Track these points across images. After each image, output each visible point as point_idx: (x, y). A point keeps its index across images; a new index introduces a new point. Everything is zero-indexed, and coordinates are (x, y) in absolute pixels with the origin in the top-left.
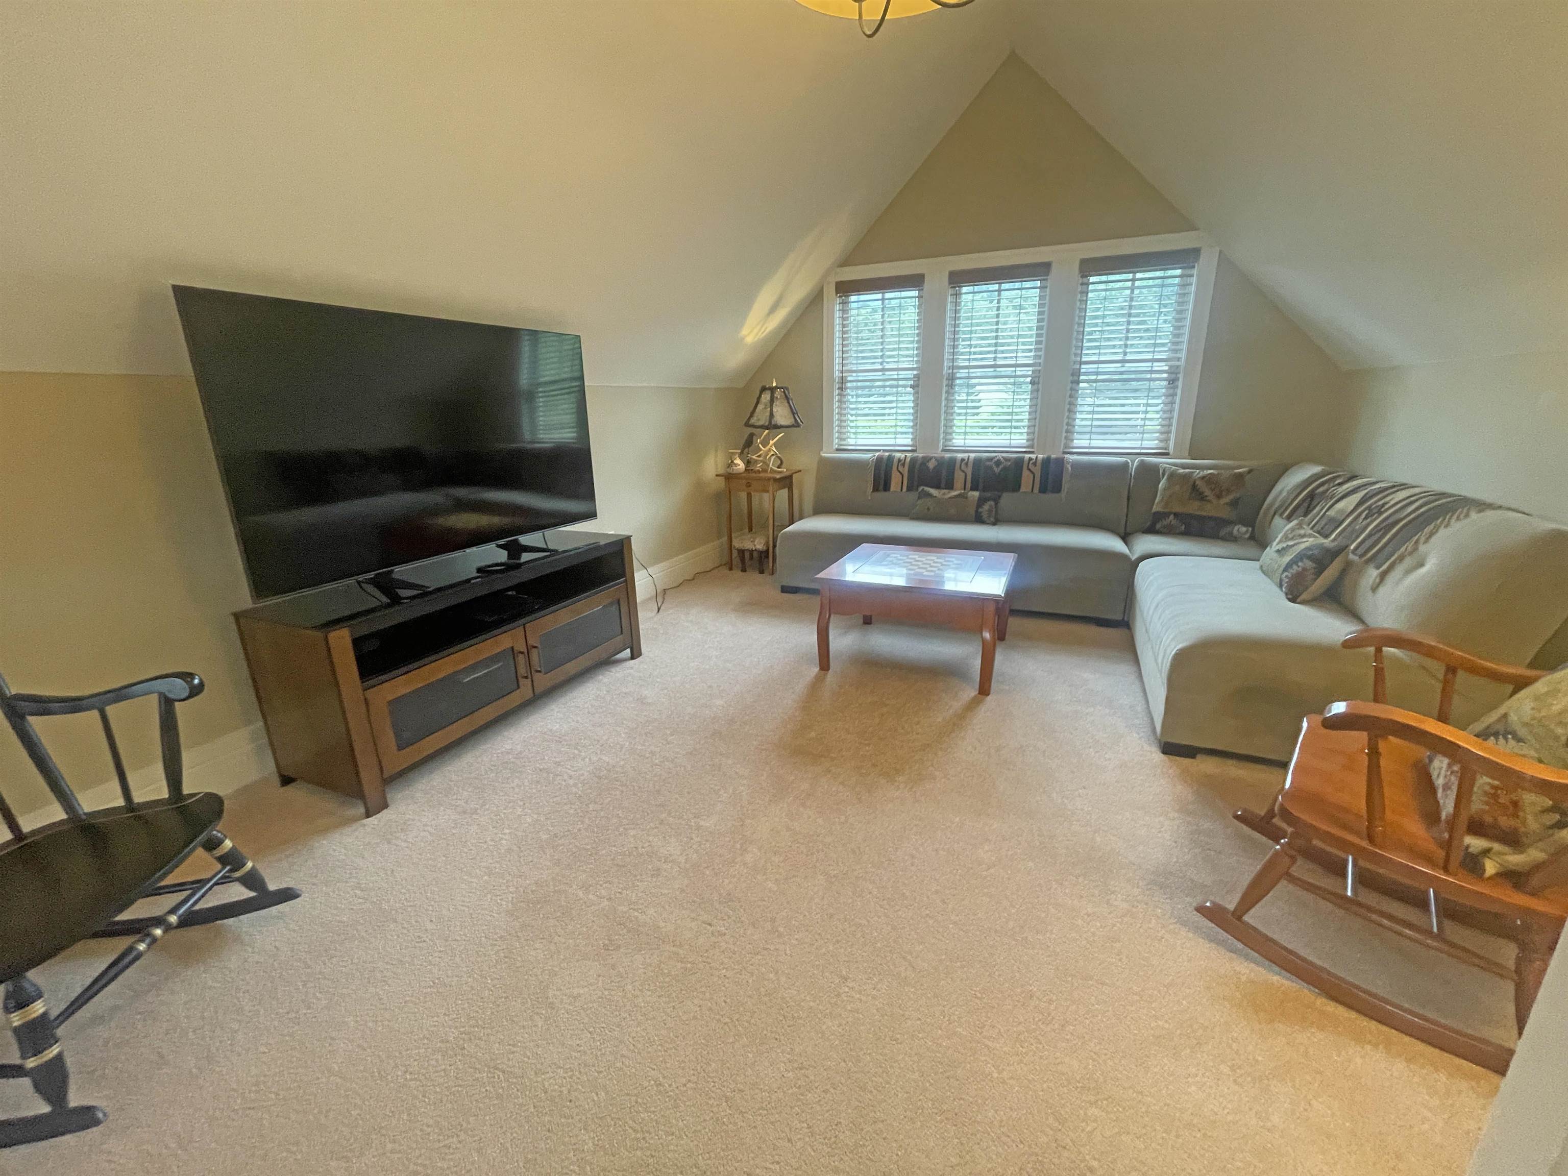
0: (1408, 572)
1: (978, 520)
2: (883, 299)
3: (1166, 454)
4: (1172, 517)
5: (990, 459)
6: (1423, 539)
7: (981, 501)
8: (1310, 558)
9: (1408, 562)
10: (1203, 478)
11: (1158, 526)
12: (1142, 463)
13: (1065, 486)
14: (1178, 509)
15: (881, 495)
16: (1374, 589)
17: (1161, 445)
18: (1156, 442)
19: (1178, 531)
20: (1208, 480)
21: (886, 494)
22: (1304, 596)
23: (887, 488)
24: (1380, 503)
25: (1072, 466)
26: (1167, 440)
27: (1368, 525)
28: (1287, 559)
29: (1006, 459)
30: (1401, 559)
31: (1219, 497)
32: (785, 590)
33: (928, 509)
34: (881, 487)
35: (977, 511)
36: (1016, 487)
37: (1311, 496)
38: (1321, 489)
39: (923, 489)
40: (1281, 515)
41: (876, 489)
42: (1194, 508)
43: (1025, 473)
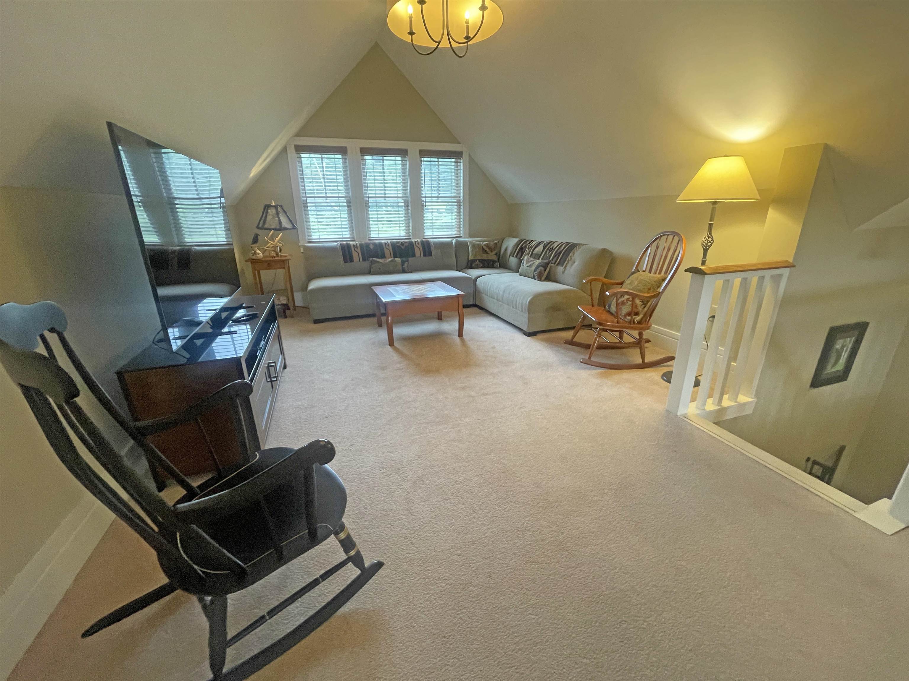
0: (572, 265)
1: (404, 271)
2: (322, 158)
3: (461, 237)
4: (478, 261)
5: (399, 242)
6: (572, 255)
7: (403, 263)
8: (542, 266)
9: (570, 263)
10: (485, 245)
11: (473, 265)
12: (457, 241)
13: (433, 252)
14: (479, 258)
15: (349, 264)
16: (563, 273)
17: (458, 233)
18: (455, 232)
19: (480, 267)
20: (487, 245)
21: (352, 263)
22: (543, 279)
23: (352, 260)
24: (551, 247)
25: (433, 244)
26: (460, 231)
27: (551, 254)
28: (533, 268)
29: (406, 242)
30: (568, 262)
31: (492, 252)
32: (316, 322)
33: (380, 269)
34: (348, 260)
35: (402, 267)
36: (414, 255)
37: (522, 248)
38: (524, 245)
39: (372, 259)
40: (513, 256)
41: (345, 261)
42: (485, 257)
43: (416, 248)
